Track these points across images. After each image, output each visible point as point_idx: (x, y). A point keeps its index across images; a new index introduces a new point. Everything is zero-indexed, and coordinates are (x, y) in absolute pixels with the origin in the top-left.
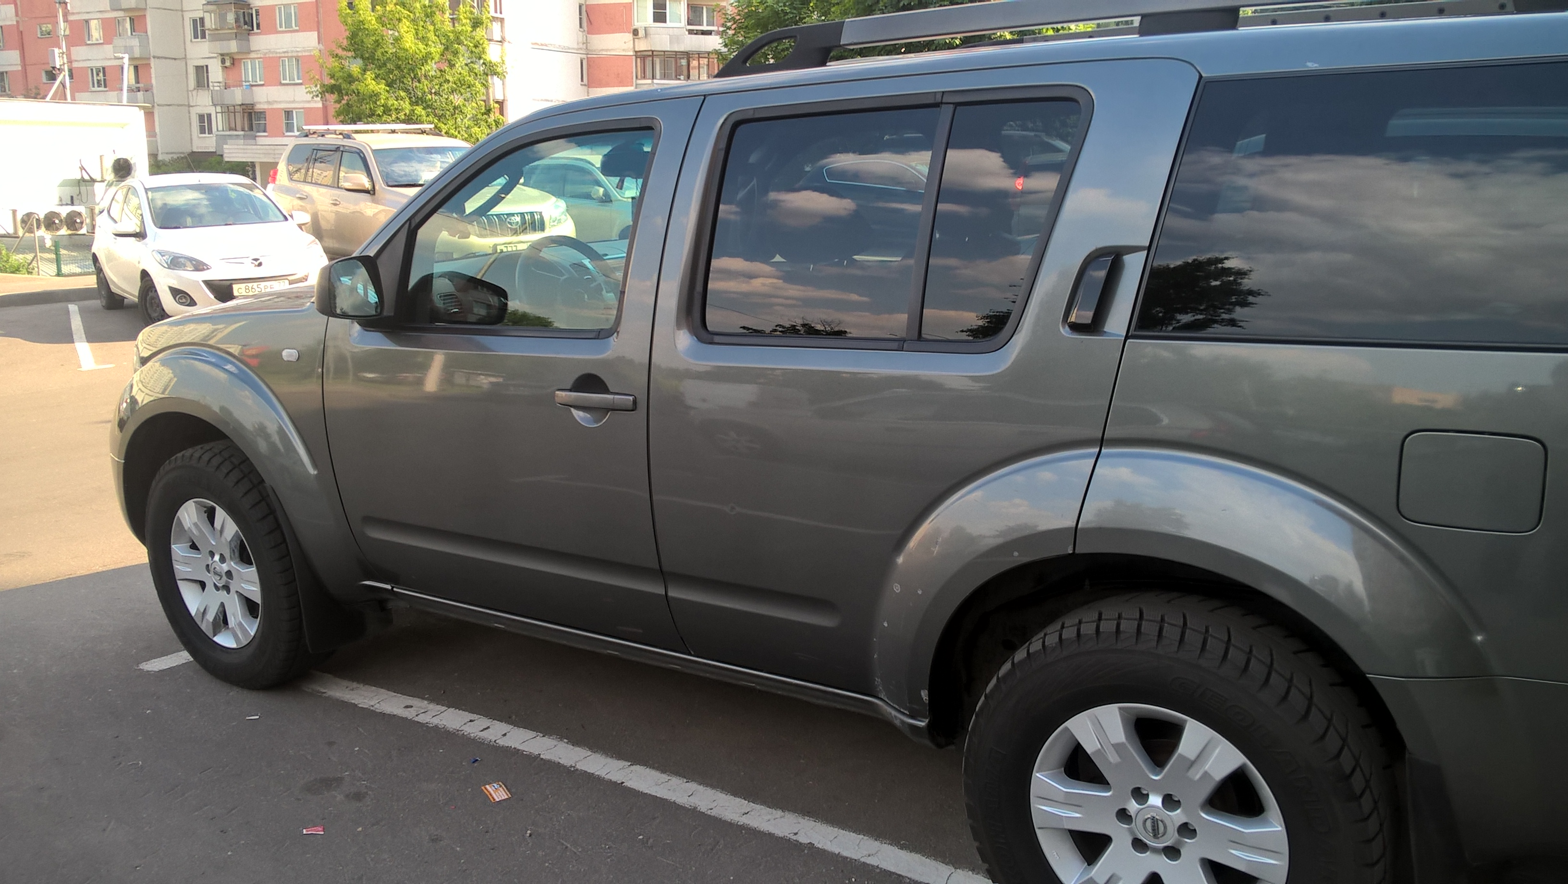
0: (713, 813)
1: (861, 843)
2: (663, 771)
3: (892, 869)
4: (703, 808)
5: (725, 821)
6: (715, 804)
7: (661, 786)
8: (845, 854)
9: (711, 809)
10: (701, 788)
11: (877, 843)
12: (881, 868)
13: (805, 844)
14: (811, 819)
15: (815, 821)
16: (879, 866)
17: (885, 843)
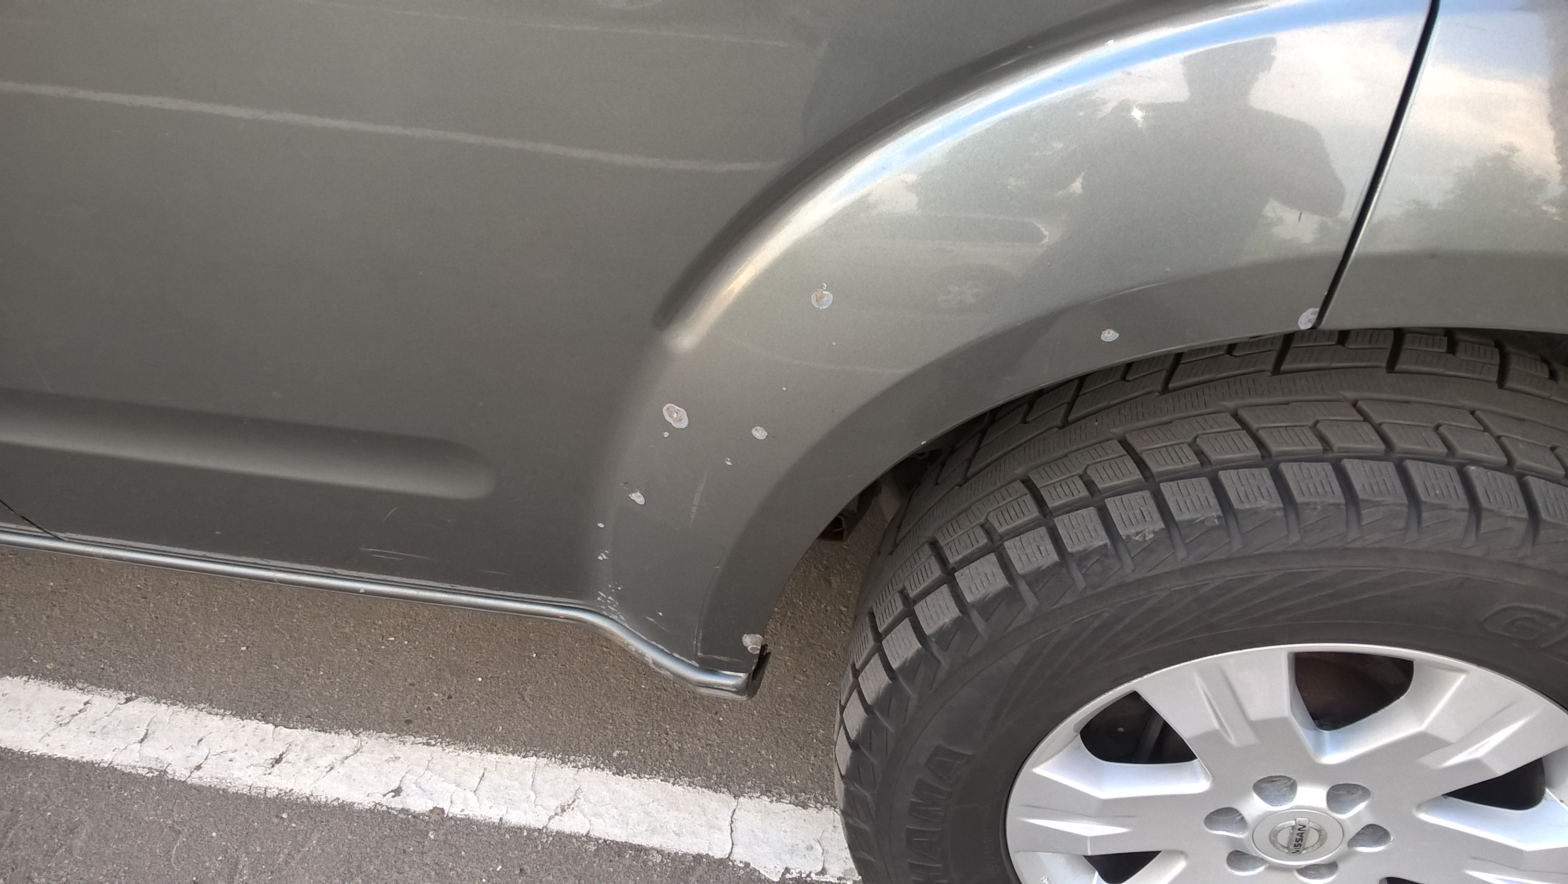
0: (205, 777)
1: (539, 779)
2: (68, 680)
3: (619, 834)
4: (180, 771)
5: (237, 796)
6: (203, 751)
7: (72, 726)
8: (515, 818)
9: (198, 768)
10: (163, 710)
11: (568, 771)
12: (597, 840)
13: (423, 814)
14: (420, 740)
15: (428, 744)
16: (592, 834)
17: (584, 766)
